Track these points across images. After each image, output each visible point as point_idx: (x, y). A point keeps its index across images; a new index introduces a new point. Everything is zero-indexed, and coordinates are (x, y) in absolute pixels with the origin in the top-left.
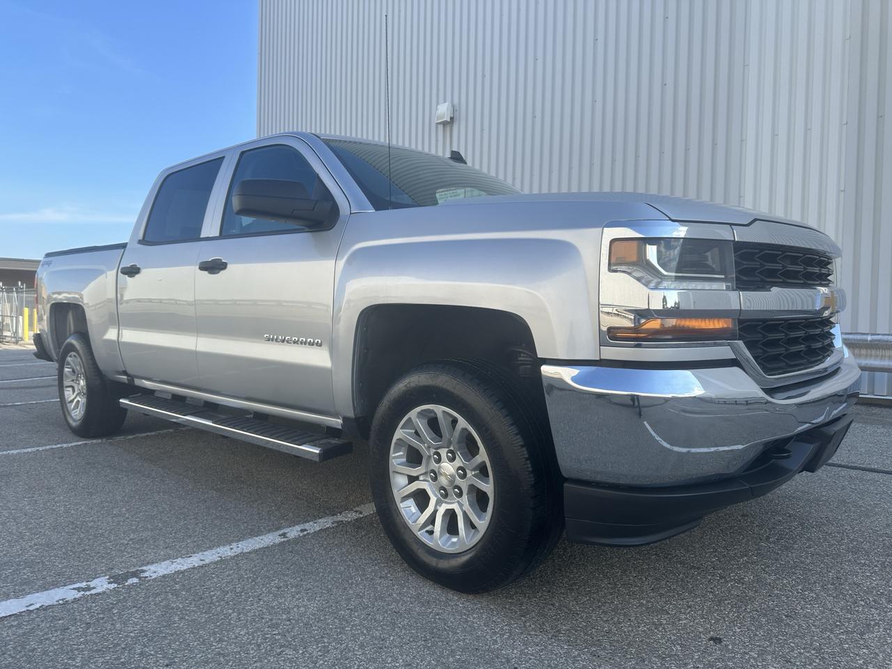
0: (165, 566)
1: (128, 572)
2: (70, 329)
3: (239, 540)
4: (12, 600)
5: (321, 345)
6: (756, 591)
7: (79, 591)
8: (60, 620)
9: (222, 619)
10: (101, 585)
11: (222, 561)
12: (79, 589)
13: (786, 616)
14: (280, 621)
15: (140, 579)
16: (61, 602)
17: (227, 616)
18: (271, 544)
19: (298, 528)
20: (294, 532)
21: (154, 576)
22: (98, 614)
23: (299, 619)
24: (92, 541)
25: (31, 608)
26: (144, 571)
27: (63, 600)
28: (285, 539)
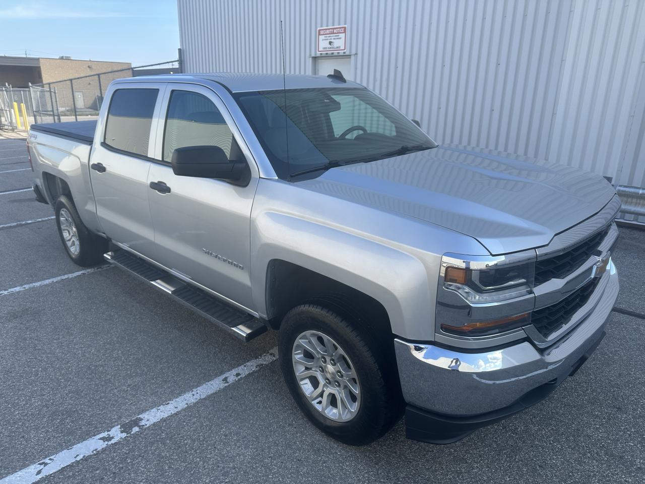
0: (153, 414)
1: (131, 421)
2: (59, 186)
3: (197, 386)
4: (65, 451)
5: (243, 269)
6: (524, 442)
7: (104, 441)
8: (97, 470)
9: (194, 467)
10: (117, 434)
11: (189, 408)
12: (103, 439)
13: (540, 466)
14: (229, 469)
15: (139, 426)
16: (95, 452)
17: (197, 463)
18: (218, 389)
19: (234, 372)
20: (231, 376)
21: (148, 424)
22: (119, 463)
23: (240, 468)
24: (104, 387)
25: (78, 459)
26: (141, 419)
27: (96, 450)
28: (227, 384)
